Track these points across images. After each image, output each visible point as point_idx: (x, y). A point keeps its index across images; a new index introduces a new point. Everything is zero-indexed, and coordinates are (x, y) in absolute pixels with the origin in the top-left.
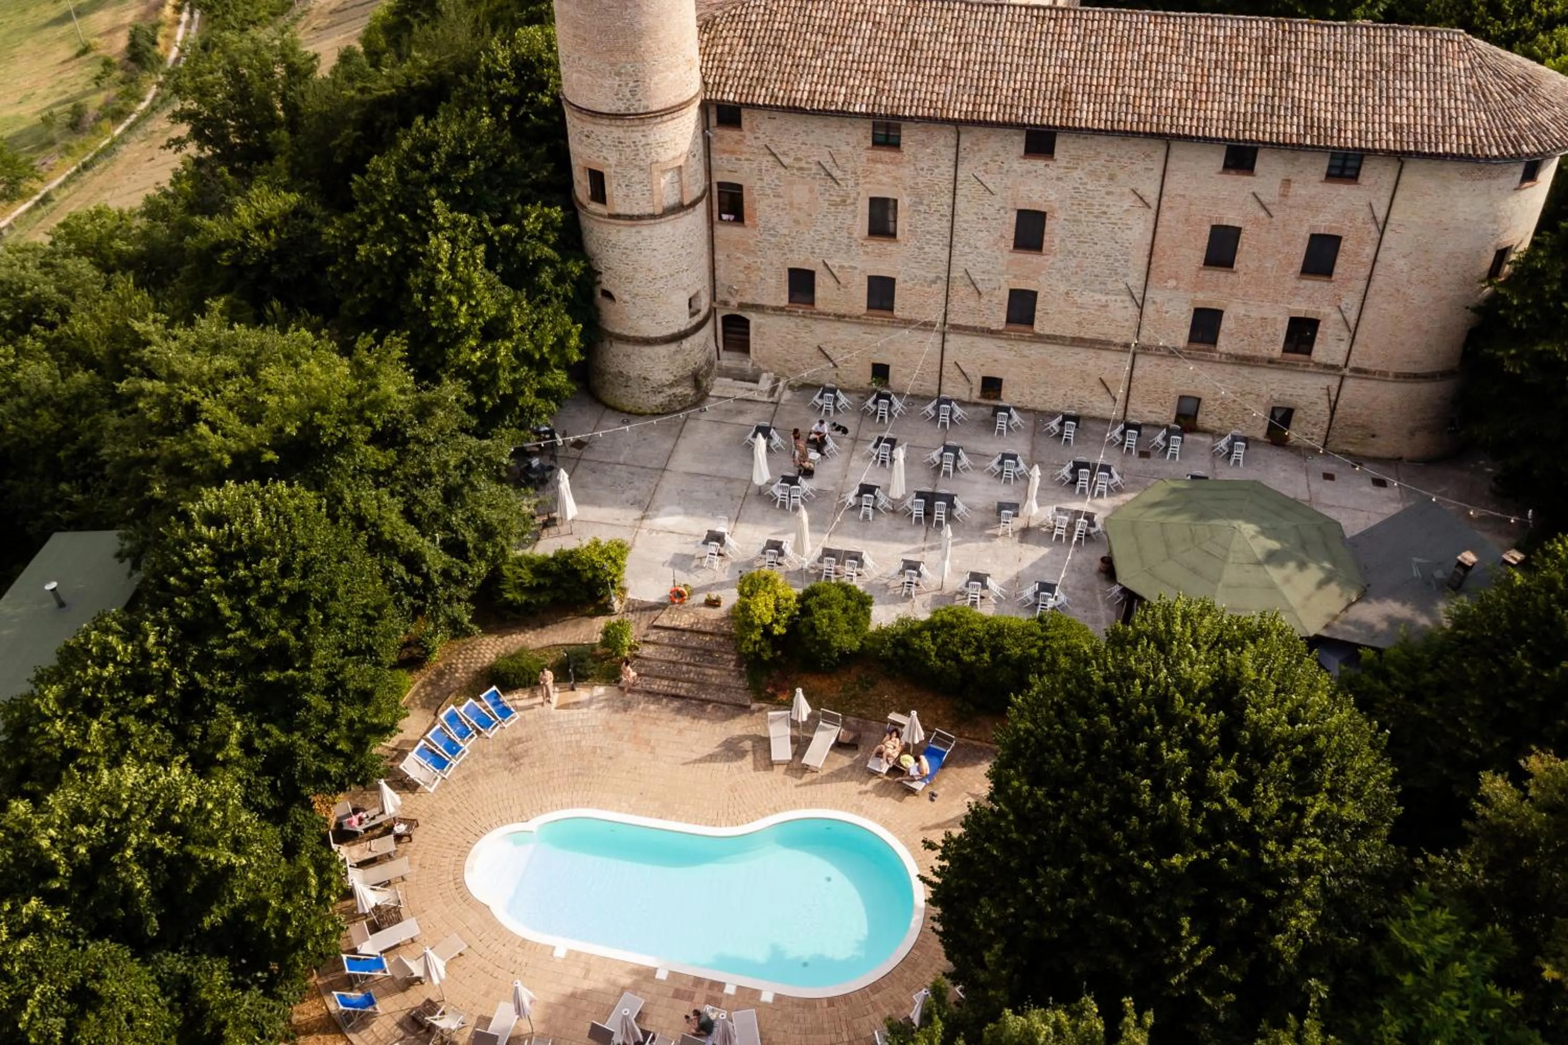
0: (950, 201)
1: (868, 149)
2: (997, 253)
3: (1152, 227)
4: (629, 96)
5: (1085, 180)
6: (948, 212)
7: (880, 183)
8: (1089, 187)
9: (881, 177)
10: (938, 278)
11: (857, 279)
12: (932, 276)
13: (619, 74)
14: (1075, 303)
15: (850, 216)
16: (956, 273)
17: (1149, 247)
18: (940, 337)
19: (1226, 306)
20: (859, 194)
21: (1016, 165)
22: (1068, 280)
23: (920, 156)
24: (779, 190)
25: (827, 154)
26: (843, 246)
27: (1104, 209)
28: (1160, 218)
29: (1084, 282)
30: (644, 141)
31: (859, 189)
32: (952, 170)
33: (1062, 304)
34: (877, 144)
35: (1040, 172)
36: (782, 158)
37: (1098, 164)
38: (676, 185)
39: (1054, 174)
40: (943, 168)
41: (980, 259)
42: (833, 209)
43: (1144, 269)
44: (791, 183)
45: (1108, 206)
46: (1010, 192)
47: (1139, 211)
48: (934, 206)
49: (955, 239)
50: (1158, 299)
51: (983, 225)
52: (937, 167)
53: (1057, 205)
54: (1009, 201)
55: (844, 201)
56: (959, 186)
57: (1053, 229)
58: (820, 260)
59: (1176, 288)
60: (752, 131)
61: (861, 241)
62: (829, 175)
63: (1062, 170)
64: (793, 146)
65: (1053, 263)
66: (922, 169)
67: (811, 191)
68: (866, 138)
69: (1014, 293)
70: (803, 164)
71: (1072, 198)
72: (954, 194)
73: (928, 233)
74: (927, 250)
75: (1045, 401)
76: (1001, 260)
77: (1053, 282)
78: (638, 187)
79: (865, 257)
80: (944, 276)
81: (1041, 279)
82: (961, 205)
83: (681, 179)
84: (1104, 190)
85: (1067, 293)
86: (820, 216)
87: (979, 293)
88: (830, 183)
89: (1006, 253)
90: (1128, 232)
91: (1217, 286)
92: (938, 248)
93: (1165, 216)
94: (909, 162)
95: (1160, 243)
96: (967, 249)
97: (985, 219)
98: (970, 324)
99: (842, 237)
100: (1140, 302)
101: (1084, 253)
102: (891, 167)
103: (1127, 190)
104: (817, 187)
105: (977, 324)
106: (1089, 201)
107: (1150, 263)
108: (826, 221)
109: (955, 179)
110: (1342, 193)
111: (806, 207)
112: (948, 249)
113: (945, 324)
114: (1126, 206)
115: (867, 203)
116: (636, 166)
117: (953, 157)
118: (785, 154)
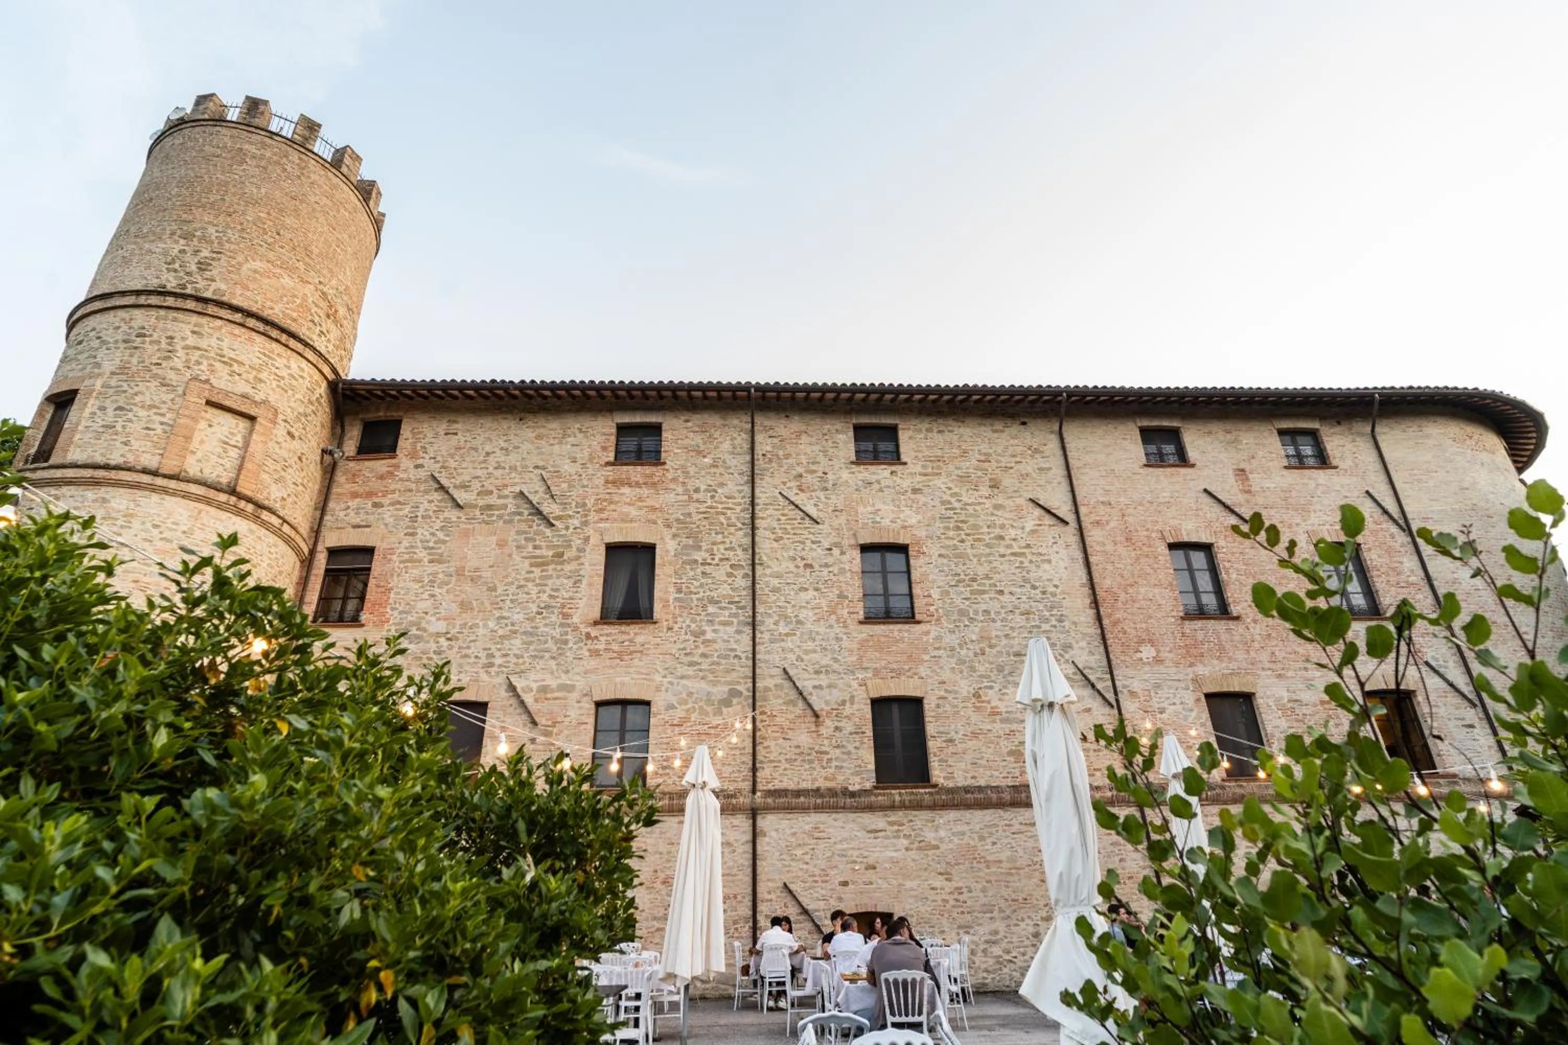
0: (747, 541)
1: (608, 464)
2: (838, 629)
3: (1079, 555)
4: (194, 268)
5: (956, 490)
6: (742, 557)
7: (625, 519)
8: (965, 499)
9: (626, 509)
10: (734, 693)
11: (573, 713)
12: (720, 691)
13: (188, 236)
14: (994, 713)
15: (569, 583)
16: (769, 680)
17: (1086, 590)
18: (746, 824)
19: (1254, 685)
20: (587, 539)
21: (845, 475)
22: (972, 669)
23: (692, 470)
24: (443, 549)
25: (536, 479)
26: (550, 645)
27: (997, 531)
28: (1088, 541)
29: (1000, 669)
30: (192, 340)
31: (589, 531)
32: (747, 489)
33: (975, 718)
34: (621, 458)
35: (884, 483)
36: (457, 495)
37: (969, 465)
38: (234, 453)
39: (906, 484)
40: (731, 488)
41: (810, 645)
42: (537, 571)
43: (1095, 631)
44: (466, 534)
45: (1002, 526)
46: (842, 519)
47: (1051, 530)
48: (720, 550)
49: (760, 609)
50: (1136, 686)
51: (807, 578)
52: (722, 485)
53: (922, 533)
54: (847, 534)
55: (561, 555)
56: (759, 514)
57: (925, 575)
58: (501, 679)
59: (1158, 661)
60: (413, 455)
61: (584, 629)
62: (539, 513)
63: (919, 478)
64: (479, 473)
65: (938, 638)
66: (697, 490)
67: (501, 544)
68: (604, 449)
69: (880, 705)
70: (493, 500)
71: (943, 518)
72: (753, 528)
73: (712, 601)
74: (709, 636)
75: (999, 961)
76: (846, 643)
77: (946, 675)
78: (142, 413)
79: (593, 663)
80: (744, 687)
81: (923, 671)
82: (765, 545)
83: (247, 444)
84: (988, 504)
85: (977, 695)
86: (513, 589)
87: (817, 716)
88: (537, 525)
89: (853, 627)
90: (1046, 566)
91: (1222, 649)
92: (731, 630)
93: (1094, 536)
94: (674, 480)
95: (1104, 583)
96: (783, 629)
97: (808, 566)
98: (804, 785)
99: (550, 626)
100: (1110, 696)
101: (986, 612)
102: (645, 491)
103: (1021, 501)
104: (512, 536)
105: (822, 784)
106: (972, 521)
107: (1099, 618)
108: (522, 597)
109: (753, 503)
110: (1321, 481)
111: (487, 574)
112: (748, 630)
113: (754, 791)
114: (1030, 525)
115: (600, 557)
116: (156, 376)
117: (746, 468)
118: (464, 487)
